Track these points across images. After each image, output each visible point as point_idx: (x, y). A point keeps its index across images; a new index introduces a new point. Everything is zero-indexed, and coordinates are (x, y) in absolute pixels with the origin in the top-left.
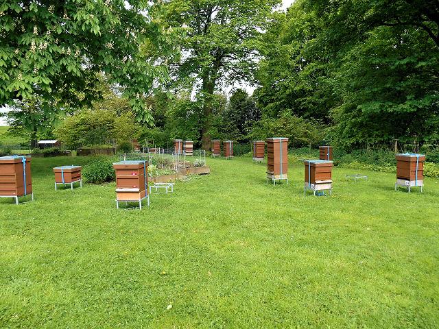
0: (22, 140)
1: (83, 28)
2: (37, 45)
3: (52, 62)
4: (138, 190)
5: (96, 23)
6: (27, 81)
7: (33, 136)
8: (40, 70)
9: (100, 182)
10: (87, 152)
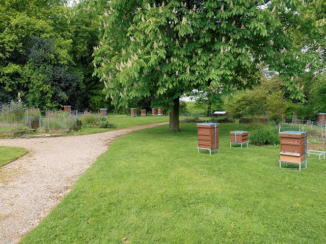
0: (203, 111)
1: (255, 33)
2: (224, 49)
3: (233, 59)
4: (299, 155)
5: (264, 29)
6: (216, 74)
7: (209, 108)
8: (225, 66)
9: (260, 144)
10: (248, 121)
